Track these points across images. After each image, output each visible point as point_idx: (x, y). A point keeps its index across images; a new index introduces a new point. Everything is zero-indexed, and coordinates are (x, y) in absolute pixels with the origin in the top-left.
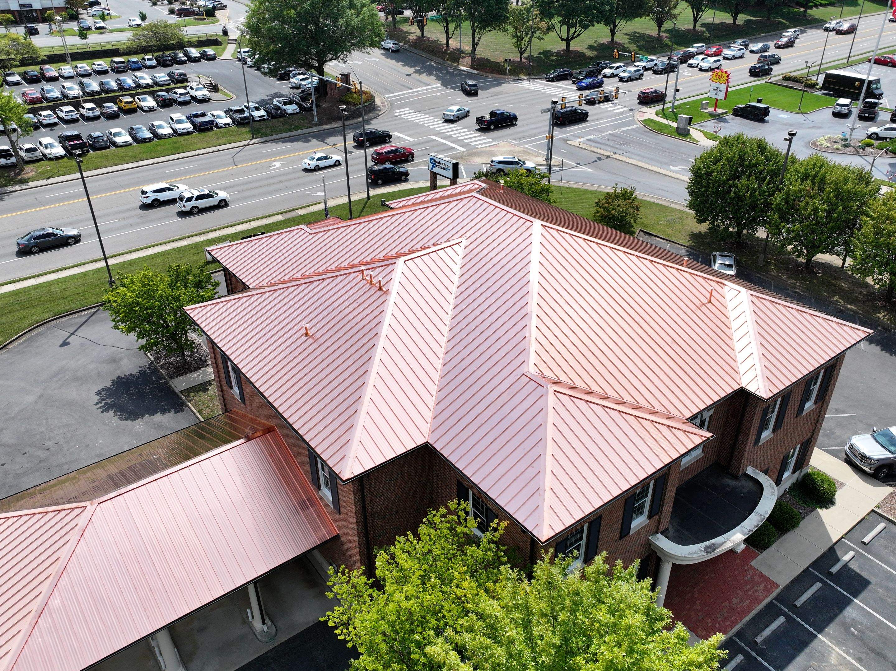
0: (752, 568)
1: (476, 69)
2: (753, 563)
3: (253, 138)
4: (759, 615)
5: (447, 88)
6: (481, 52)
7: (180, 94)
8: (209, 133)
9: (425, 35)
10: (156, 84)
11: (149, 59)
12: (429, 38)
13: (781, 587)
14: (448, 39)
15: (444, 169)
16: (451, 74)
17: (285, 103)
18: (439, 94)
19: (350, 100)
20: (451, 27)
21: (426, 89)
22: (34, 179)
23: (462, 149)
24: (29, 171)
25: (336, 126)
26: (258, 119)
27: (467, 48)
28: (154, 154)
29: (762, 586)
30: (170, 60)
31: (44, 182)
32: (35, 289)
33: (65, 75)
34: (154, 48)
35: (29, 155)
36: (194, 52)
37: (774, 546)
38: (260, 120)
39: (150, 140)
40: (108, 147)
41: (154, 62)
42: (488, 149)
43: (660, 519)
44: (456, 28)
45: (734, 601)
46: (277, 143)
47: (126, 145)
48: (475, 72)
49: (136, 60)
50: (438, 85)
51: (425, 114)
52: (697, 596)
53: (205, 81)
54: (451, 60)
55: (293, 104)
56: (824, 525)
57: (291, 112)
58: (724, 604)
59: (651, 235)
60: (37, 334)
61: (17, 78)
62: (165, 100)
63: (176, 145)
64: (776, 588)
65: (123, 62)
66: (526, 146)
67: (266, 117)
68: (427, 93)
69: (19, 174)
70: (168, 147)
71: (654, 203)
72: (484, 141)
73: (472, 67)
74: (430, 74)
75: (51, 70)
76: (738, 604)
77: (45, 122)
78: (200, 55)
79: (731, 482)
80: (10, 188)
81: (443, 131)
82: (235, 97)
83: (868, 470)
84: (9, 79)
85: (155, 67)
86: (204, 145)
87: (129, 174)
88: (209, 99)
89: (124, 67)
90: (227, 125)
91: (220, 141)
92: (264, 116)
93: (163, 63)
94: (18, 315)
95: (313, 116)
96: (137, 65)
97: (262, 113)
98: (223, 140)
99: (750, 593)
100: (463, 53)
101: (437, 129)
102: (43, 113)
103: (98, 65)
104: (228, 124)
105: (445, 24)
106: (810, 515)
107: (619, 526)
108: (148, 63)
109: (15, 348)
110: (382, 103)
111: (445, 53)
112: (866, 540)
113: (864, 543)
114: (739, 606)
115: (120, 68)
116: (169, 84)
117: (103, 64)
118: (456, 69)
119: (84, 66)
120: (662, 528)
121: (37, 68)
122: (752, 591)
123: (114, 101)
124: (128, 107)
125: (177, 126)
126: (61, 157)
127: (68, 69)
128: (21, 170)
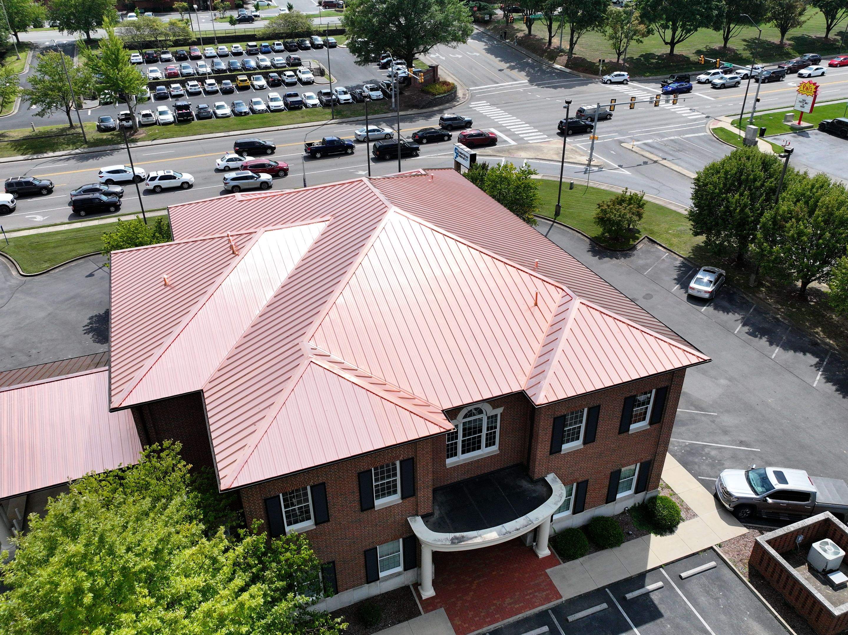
0: (546, 575)
1: (570, 68)
2: (548, 571)
3: (333, 119)
4: (526, 620)
5: (532, 85)
6: (579, 51)
7: (288, 76)
8: (297, 112)
9: (532, 33)
10: (274, 66)
11: (278, 45)
12: (536, 36)
13: (564, 599)
14: (551, 37)
15: (464, 159)
16: (543, 72)
17: (372, 90)
18: (521, 90)
19: (431, 90)
20: (555, 25)
21: (512, 85)
22: (143, 140)
23: (513, 143)
24: (142, 132)
25: (411, 113)
26: (343, 102)
27: (566, 46)
28: (244, 126)
29: (545, 593)
30: (295, 46)
31: (150, 143)
32: (94, 229)
33: (207, 55)
34: (284, 35)
35: (145, 119)
36: (319, 40)
37: (581, 559)
38: (345, 103)
39: (246, 114)
40: (210, 118)
41: (282, 47)
42: (539, 144)
43: (417, 501)
44: (559, 27)
45: (508, 600)
46: (351, 124)
47: (225, 117)
48: (568, 70)
49: (267, 44)
50: (526, 81)
51: (498, 108)
52: (474, 587)
53: (314, 66)
54: (548, 58)
55: (378, 90)
56: (648, 551)
57: (375, 98)
58: (495, 602)
59: (655, 242)
60: (76, 265)
61: (169, 56)
62: (274, 80)
63: (265, 120)
64: (557, 599)
65: (256, 46)
66: (578, 145)
67: (351, 101)
68: (511, 88)
69: (133, 135)
70: (258, 121)
71: (675, 211)
72: (538, 137)
73: (566, 66)
74: (521, 69)
75: (197, 51)
76: (510, 604)
77: (173, 93)
78: (322, 43)
79: (525, 484)
80: (121, 146)
81: (504, 125)
82: (336, 81)
83: (727, 506)
84: (164, 56)
85: (282, 51)
86: (288, 122)
87: (217, 142)
88: (313, 82)
89: (257, 50)
90: (314, 105)
91: (303, 119)
92: (349, 100)
93: (289, 48)
94: (69, 248)
95: (391, 103)
96: (266, 49)
97: (348, 96)
98: (306, 119)
99: (528, 597)
100: (561, 52)
101: (500, 123)
102: (173, 86)
103: (235, 47)
104: (316, 105)
105: (548, 23)
106: (640, 539)
107: (357, 498)
108: (277, 48)
109: (54, 273)
110: (464, 95)
111: (545, 51)
112: (684, 575)
113: (680, 577)
114: (510, 606)
115: (252, 50)
116: (285, 67)
117: (240, 47)
118: (550, 66)
119: (224, 48)
120: (423, 511)
121: (187, 48)
122: (531, 596)
123: (233, 79)
124: (242, 84)
125: (272, 104)
126: (170, 123)
127: (210, 50)
128: (136, 132)
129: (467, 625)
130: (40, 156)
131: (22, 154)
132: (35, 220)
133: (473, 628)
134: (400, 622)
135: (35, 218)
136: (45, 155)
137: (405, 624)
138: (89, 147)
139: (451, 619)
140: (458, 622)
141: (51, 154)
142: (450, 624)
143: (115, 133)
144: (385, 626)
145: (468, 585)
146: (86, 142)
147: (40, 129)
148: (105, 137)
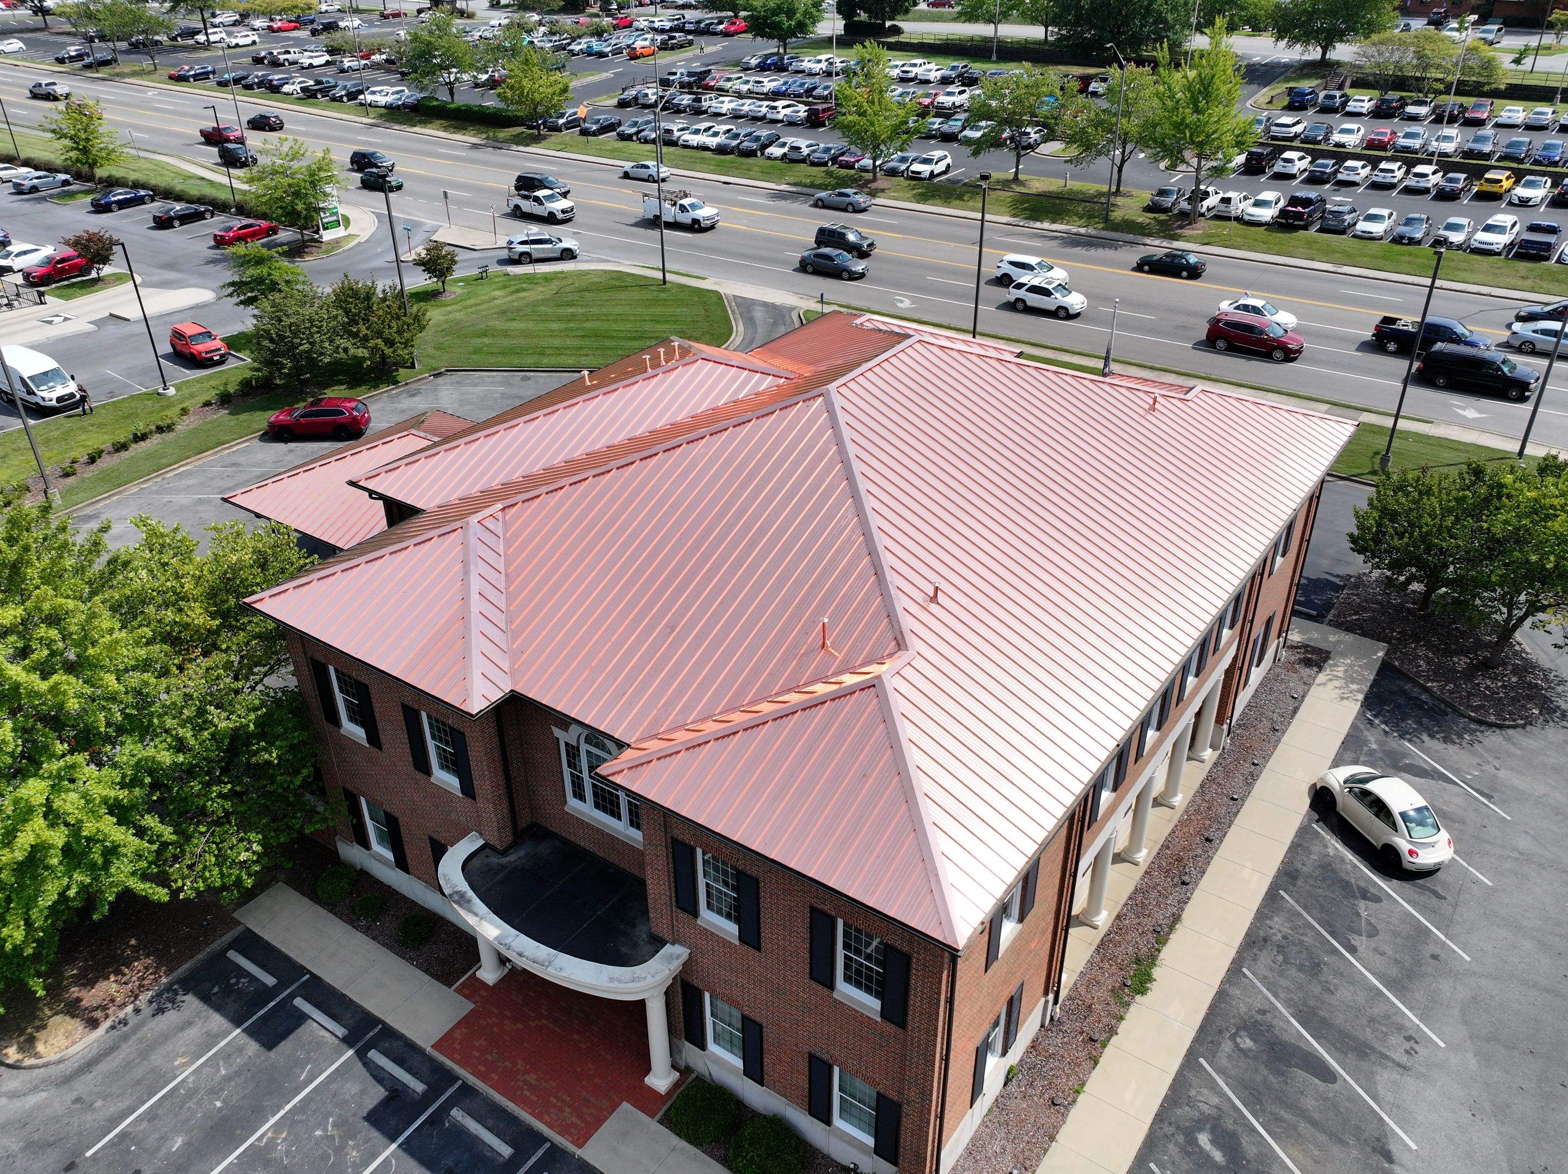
0: (616, 1106)
2: (626, 1106)
4: (514, 1120)
13: (579, 1152)
24: (1200, 227)
28: (1381, 263)
29: (574, 1120)
35: (1221, 207)
37: (682, 1144)
39: (1414, 242)
40: (1343, 232)
43: (478, 813)
45: (532, 1078)
47: (1368, 237)
52: (532, 1024)
58: (520, 1062)
61: (1422, 110)
64: (574, 1142)
69: (1181, 227)
76: (526, 1082)
79: (642, 929)
80: (1148, 241)
86: (1482, 279)
87: (1299, 276)
99: (553, 1100)
114: (521, 1084)
120: (487, 836)
122: (559, 1104)
123: (1476, 173)
124: (1488, 188)
125: (1482, 236)
126: (1259, 224)
127: (1516, 112)
128: (1190, 224)
129: (458, 1047)
130: (1032, 224)
131: (1014, 216)
132: (899, 305)
133: (457, 1057)
134: (427, 971)
135: (902, 301)
136: (1038, 225)
137: (427, 978)
138: (1103, 229)
139: (459, 1025)
140: (458, 1035)
141: (1046, 225)
142: (450, 1026)
143: (1162, 217)
144: (410, 960)
145: (533, 1015)
146: (1106, 219)
147: (1076, 185)
148: (1140, 220)
